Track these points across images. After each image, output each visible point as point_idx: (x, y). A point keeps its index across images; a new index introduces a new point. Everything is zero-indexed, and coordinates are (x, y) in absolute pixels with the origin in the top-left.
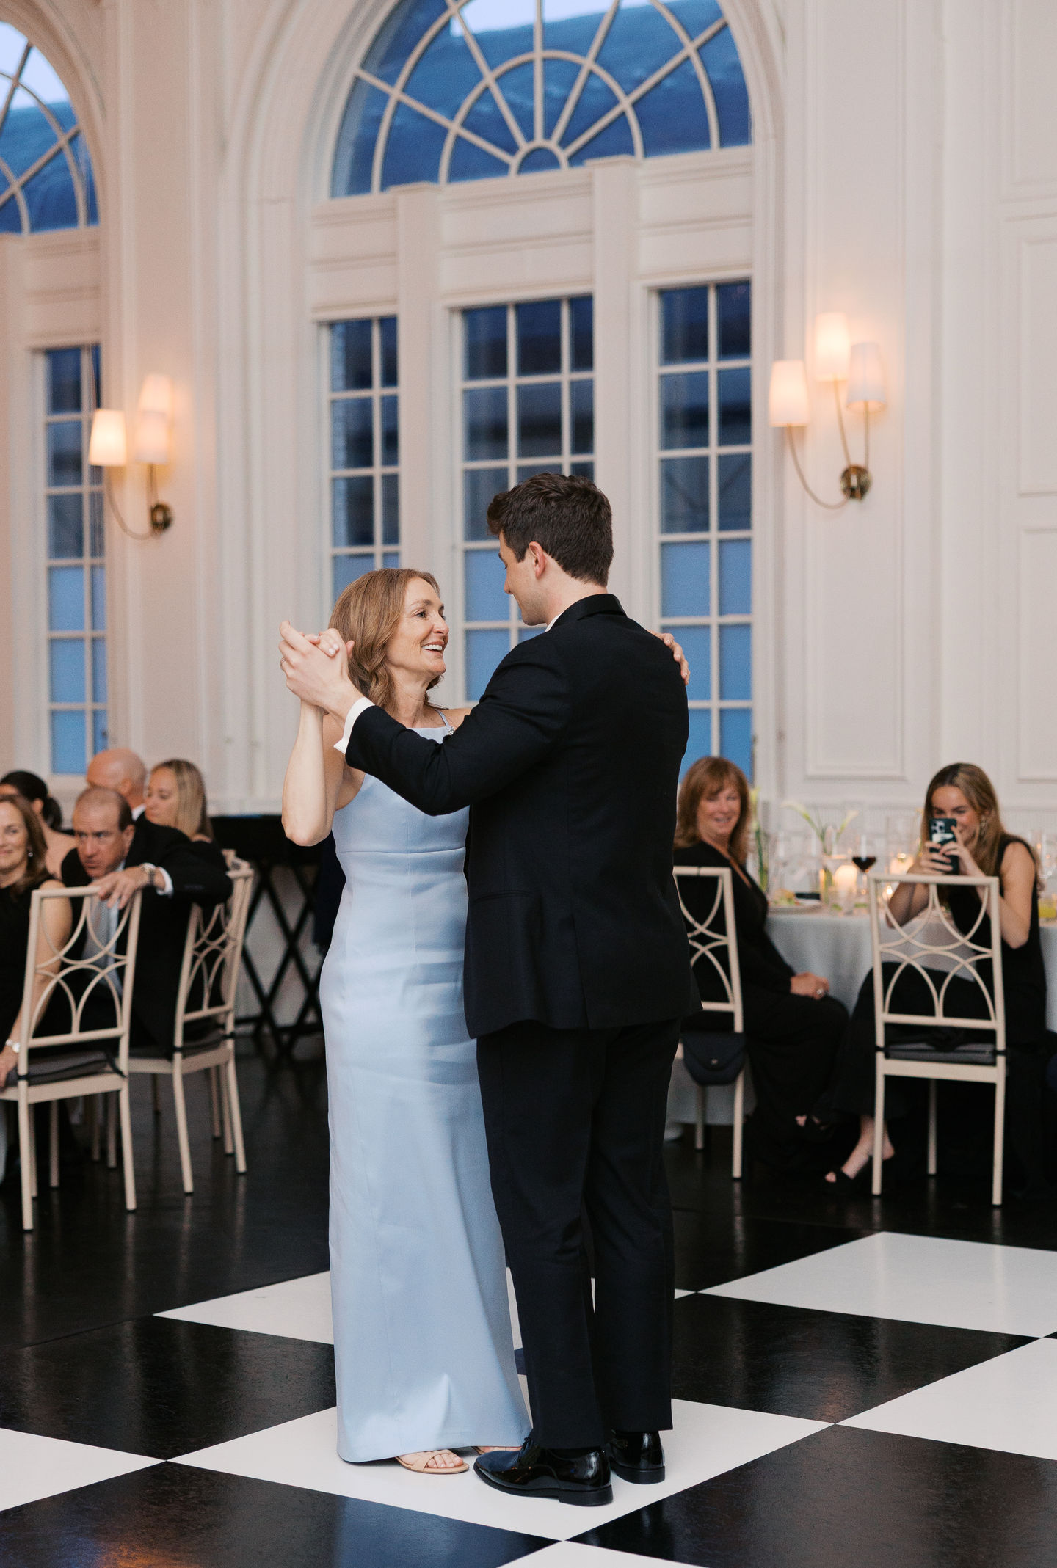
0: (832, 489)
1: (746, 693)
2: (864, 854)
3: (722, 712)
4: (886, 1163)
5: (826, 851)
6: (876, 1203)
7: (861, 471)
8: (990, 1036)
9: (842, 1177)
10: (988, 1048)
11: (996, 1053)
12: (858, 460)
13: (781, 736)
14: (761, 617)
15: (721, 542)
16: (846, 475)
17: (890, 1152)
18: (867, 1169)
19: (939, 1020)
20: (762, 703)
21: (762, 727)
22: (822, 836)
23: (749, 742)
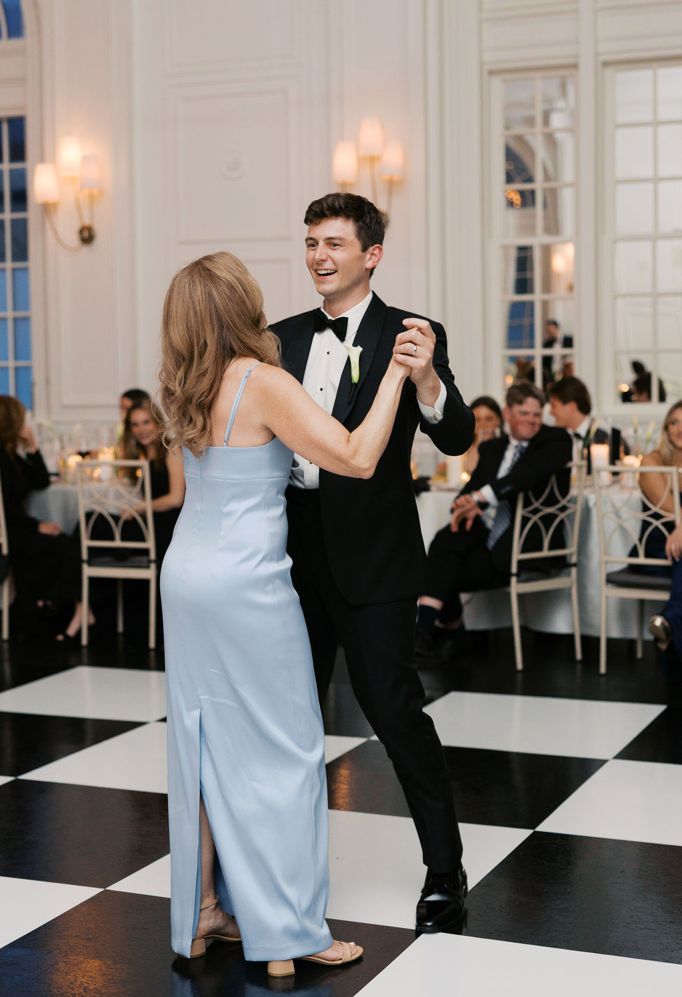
0: (73, 239)
1: (28, 356)
2: (84, 449)
3: (17, 369)
4: (90, 628)
5: (63, 448)
6: (85, 652)
7: (90, 229)
8: (145, 552)
9: (67, 637)
10: (144, 559)
11: (150, 561)
12: (87, 222)
13: (47, 381)
14: (35, 312)
15: (14, 270)
16: (81, 231)
17: (92, 620)
18: (79, 633)
19: (118, 543)
20: (37, 363)
21: (38, 376)
22: (61, 439)
23: (31, 385)
